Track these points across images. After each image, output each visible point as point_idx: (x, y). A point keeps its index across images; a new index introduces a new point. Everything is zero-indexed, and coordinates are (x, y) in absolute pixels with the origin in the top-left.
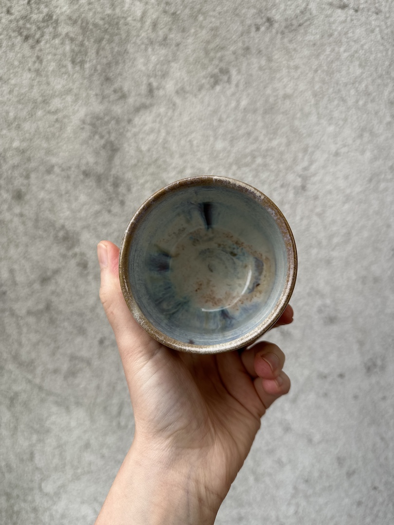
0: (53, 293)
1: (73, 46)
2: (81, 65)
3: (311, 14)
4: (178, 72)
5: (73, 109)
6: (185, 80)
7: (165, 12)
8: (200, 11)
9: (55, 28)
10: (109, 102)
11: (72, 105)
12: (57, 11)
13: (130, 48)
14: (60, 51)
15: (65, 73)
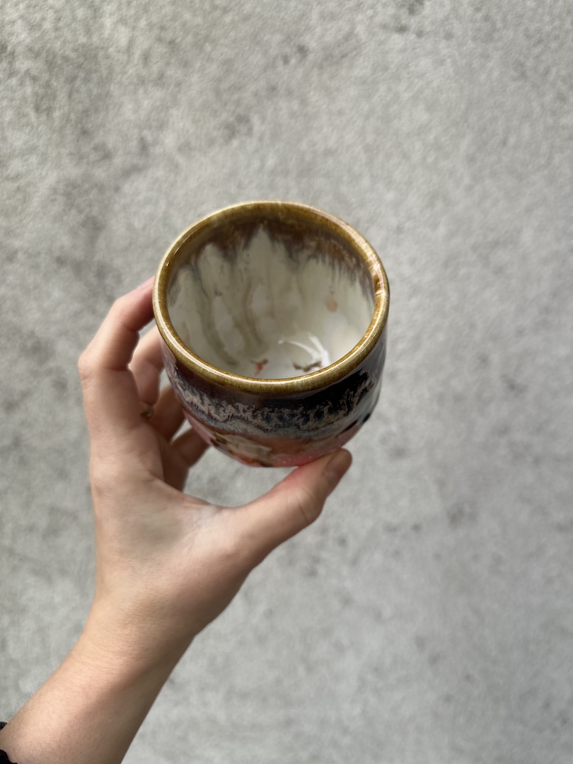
0: (23, 423)
1: (37, 88)
2: (48, 115)
3: (357, 41)
4: (180, 121)
5: (40, 174)
6: (190, 132)
7: (159, 40)
8: (207, 38)
9: (10, 63)
10: (88, 163)
11: (38, 169)
12: (13, 40)
13: (114, 88)
14: (18, 95)
15: (27, 125)
